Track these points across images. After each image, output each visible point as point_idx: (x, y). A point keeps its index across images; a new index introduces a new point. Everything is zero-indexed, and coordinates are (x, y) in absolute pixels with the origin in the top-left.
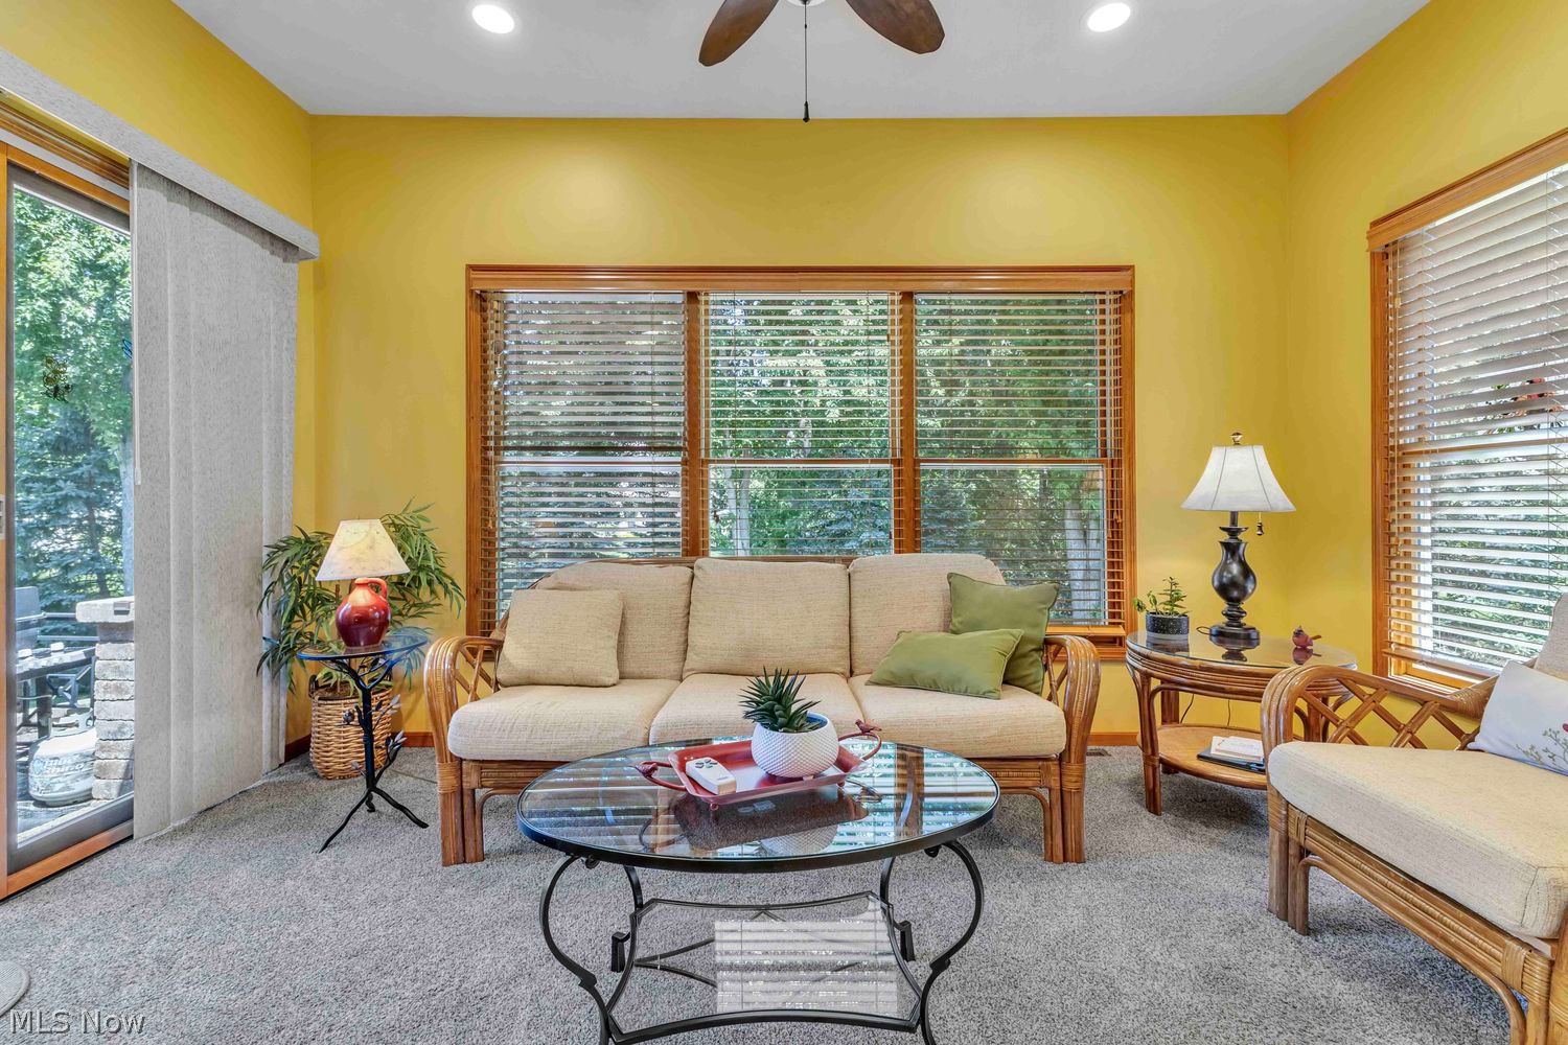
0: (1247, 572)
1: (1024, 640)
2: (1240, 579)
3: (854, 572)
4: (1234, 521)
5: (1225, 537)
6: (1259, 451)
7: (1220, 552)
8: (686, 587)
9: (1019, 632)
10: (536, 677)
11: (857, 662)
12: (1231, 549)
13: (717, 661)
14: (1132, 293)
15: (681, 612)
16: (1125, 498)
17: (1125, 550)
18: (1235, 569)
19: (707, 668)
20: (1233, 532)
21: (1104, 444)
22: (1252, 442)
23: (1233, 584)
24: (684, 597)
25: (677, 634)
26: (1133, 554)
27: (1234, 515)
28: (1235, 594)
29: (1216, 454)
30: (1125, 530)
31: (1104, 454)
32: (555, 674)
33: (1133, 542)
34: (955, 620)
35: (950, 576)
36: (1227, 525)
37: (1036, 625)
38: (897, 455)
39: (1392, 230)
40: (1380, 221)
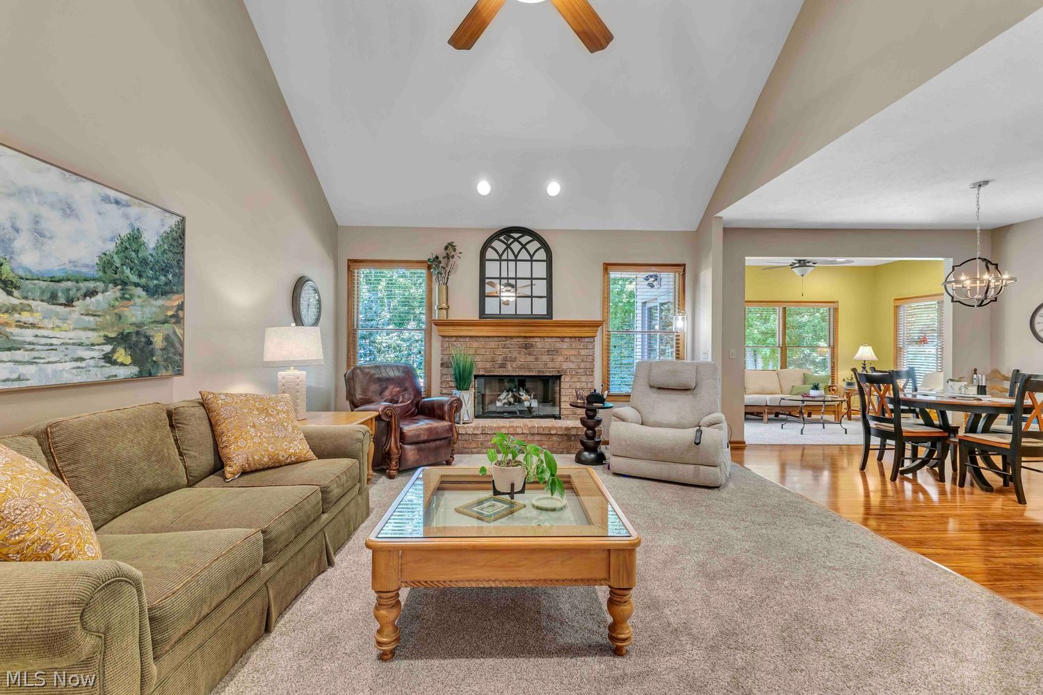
14: (838, 309)
22: (869, 346)
27: (865, 361)
29: (861, 348)
30: (836, 364)
35: (804, 374)
38: (781, 346)
39: (898, 303)
40: (896, 300)
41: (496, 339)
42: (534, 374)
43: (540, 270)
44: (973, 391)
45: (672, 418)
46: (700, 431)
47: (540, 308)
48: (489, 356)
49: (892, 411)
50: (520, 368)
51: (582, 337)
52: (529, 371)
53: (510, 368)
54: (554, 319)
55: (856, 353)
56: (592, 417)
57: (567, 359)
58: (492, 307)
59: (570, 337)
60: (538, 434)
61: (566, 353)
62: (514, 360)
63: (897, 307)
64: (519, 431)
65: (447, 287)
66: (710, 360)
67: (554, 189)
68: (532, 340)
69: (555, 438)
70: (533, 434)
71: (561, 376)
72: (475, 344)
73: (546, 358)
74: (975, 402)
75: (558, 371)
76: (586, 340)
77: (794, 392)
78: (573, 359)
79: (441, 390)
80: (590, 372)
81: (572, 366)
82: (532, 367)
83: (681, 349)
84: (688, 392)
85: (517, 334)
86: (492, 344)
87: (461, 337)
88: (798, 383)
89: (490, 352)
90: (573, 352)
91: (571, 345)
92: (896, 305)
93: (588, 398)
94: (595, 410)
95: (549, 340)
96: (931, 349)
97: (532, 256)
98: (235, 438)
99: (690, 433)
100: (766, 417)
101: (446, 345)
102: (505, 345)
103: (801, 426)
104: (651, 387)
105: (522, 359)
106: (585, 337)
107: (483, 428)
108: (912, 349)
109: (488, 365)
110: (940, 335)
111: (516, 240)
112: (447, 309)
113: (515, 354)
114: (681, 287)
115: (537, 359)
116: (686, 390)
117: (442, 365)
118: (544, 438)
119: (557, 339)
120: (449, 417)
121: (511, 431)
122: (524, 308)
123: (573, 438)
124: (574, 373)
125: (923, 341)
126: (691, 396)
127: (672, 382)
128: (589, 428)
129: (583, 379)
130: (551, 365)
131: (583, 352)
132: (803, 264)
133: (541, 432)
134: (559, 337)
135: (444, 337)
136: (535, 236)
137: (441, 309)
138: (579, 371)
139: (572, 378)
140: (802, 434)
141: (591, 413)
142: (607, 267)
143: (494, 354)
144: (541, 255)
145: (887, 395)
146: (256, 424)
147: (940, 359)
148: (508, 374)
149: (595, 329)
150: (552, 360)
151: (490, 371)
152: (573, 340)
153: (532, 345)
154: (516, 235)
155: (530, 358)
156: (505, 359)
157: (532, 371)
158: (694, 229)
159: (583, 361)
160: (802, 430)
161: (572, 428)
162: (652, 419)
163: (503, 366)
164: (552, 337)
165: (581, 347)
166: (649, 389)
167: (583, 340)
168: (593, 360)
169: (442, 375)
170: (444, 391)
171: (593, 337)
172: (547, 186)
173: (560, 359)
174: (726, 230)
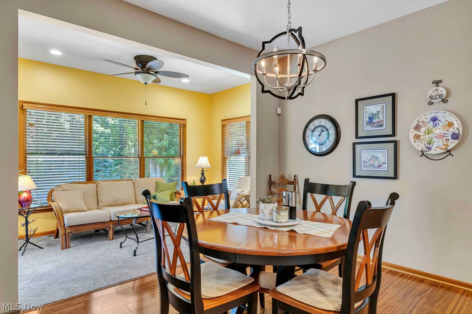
0: (205, 178)
1: (172, 192)
2: (204, 179)
3: (135, 182)
4: (203, 170)
5: (202, 172)
6: (207, 157)
7: (201, 175)
8: (96, 188)
9: (172, 191)
10: (69, 211)
11: (137, 201)
12: (203, 174)
13: (108, 204)
14: (186, 125)
15: (96, 194)
16: (184, 165)
17: (184, 175)
18: (203, 178)
19: (105, 205)
20: (203, 171)
21: (180, 154)
22: (206, 156)
23: (203, 180)
24: (96, 190)
25: (95, 200)
26: (186, 176)
27: (203, 169)
28: (203, 182)
29: (200, 158)
30: (184, 171)
31: (180, 156)
32: (74, 209)
33: (186, 174)
34: (158, 190)
35: (156, 182)
36: (202, 170)
37: (174, 190)
38: (140, 156)
39: (224, 123)
40: (223, 120)
55: (197, 163)
63: (223, 126)
92: (223, 124)
96: (242, 159)
100: (111, 233)
108: (233, 158)
110: (248, 148)
125: (238, 153)
140: (135, 255)
147: (247, 166)
160: (135, 251)
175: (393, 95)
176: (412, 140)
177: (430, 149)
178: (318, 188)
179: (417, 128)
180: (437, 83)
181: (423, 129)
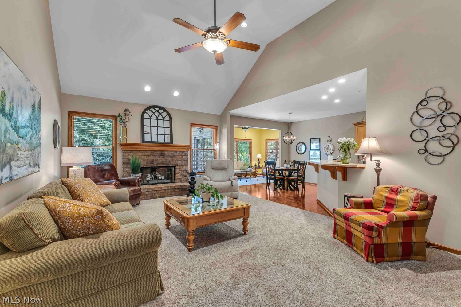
6: (260, 155)
12: (259, 161)
16: (251, 157)
29: (258, 154)
31: (250, 154)
33: (252, 160)
36: (258, 159)
39: (267, 141)
40: (266, 140)
41: (149, 152)
42: (165, 166)
43: (167, 124)
44: (289, 166)
45: (220, 179)
46: (232, 181)
47: (168, 139)
48: (146, 158)
49: (274, 172)
50: (159, 164)
51: (183, 151)
52: (163, 165)
53: (155, 164)
54: (173, 144)
55: (256, 156)
56: (192, 181)
57: (178, 160)
58: (147, 138)
59: (179, 151)
60: (170, 189)
61: (178, 157)
62: (157, 160)
63: (266, 142)
64: (163, 189)
65: (126, 128)
66: (227, 159)
67: (176, 94)
68: (164, 152)
69: (176, 190)
70: (168, 190)
71: (176, 166)
72: (140, 154)
73: (170, 159)
74: (289, 169)
75: (175, 164)
76: (185, 152)
77: (242, 169)
78: (180, 159)
79: (123, 175)
80: (186, 164)
81: (180, 162)
82: (164, 163)
83: (216, 155)
84: (225, 170)
85: (159, 150)
86: (147, 154)
87: (133, 151)
88: (242, 166)
89: (146, 157)
90: (181, 157)
91: (180, 154)
93: (190, 174)
94: (194, 178)
95: (171, 152)
96: (274, 155)
97: (164, 118)
98: (86, 197)
99: (230, 182)
101: (126, 154)
102: (153, 154)
103: (246, 179)
104: (212, 169)
105: (160, 160)
106: (185, 151)
107: (147, 189)
108: (270, 154)
109: (145, 163)
110: (277, 151)
111: (157, 111)
112: (126, 138)
113: (157, 158)
114: (216, 134)
115: (166, 160)
116: (224, 169)
117: (124, 163)
118: (172, 191)
119: (174, 152)
120: (138, 185)
121: (159, 189)
122: (161, 139)
123: (183, 189)
124: (181, 165)
125: (272, 152)
126: (225, 171)
127: (220, 167)
128: (192, 185)
129: (184, 167)
130: (172, 162)
131: (184, 157)
132: (245, 128)
133: (171, 188)
134: (175, 151)
135: (124, 150)
136: (165, 110)
137: (124, 138)
138: (183, 164)
139: (180, 167)
141: (193, 179)
142: (192, 125)
143: (148, 158)
144: (167, 118)
145: (273, 168)
146: (91, 191)
147: (277, 158)
148: (154, 166)
149: (189, 148)
150: (172, 160)
151: (146, 165)
152: (180, 152)
153: (164, 154)
154: (157, 109)
155: (164, 159)
156: (153, 160)
157: (164, 165)
158: (220, 114)
159: (184, 160)
161: (183, 185)
162: (214, 179)
163: (152, 163)
164: (172, 151)
165: (184, 155)
166: (211, 169)
167: (184, 152)
168: (188, 160)
169: (123, 167)
170: (125, 175)
171: (188, 151)
172: (174, 93)
173: (176, 159)
174: (231, 116)
175: (320, 138)
176: (323, 151)
177: (327, 153)
178: (297, 163)
179: (325, 148)
180: (329, 136)
181: (326, 148)
